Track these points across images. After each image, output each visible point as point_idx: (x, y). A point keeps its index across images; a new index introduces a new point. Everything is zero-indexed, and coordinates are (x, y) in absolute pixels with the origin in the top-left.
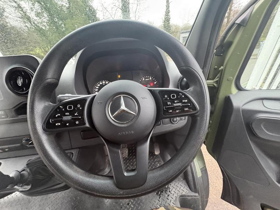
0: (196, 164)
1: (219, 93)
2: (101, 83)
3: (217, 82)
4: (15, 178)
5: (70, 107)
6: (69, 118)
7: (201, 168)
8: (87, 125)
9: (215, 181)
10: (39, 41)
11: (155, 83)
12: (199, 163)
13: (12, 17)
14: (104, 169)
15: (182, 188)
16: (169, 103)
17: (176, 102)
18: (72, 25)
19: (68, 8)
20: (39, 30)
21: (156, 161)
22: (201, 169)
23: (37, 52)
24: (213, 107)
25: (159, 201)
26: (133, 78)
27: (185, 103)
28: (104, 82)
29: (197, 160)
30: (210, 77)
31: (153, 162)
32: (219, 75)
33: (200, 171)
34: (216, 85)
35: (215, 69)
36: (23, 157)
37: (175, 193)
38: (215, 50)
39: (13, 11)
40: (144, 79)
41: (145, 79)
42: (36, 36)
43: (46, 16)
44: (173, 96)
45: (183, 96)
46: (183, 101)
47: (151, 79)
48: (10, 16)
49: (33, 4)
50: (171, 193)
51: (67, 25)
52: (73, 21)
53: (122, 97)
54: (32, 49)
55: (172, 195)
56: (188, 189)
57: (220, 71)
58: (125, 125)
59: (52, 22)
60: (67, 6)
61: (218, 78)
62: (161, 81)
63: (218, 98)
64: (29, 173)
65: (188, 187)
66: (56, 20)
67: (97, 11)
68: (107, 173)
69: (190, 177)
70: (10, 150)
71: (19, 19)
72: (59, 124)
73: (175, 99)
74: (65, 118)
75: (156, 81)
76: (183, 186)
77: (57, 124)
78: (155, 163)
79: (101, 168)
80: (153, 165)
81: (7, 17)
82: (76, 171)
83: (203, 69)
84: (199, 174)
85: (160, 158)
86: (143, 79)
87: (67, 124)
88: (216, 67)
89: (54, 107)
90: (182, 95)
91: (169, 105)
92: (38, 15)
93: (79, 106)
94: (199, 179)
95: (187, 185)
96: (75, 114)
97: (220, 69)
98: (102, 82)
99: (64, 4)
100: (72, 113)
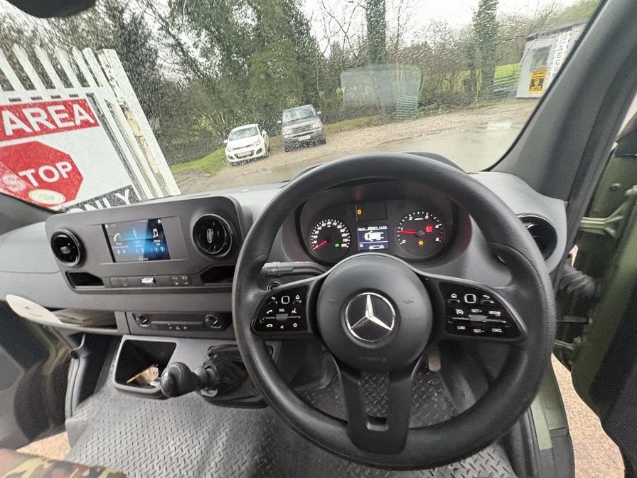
0: (539, 416)
1: (621, 253)
2: (324, 225)
3: (615, 225)
4: (202, 378)
5: (286, 300)
6: (285, 317)
7: (550, 429)
8: (310, 330)
9: (603, 468)
10: (205, 103)
11: (437, 227)
12: (547, 415)
13: (167, 65)
14: (319, 378)
15: (493, 463)
16: (459, 312)
17: (474, 311)
18: (261, 64)
19: (256, 29)
20: (206, 81)
21: (431, 385)
22: (551, 431)
23: (203, 125)
24: (599, 286)
25: (433, 475)
26: (387, 215)
27: (493, 317)
28: (329, 223)
29: (540, 407)
30: (596, 209)
31: (423, 384)
32: (623, 207)
33: (547, 435)
34: (612, 231)
35: (612, 190)
36: (203, 340)
37: (473, 468)
38: (615, 145)
39: (169, 54)
40: (411, 218)
41: (414, 217)
42: (202, 95)
43: (218, 52)
44: (470, 298)
45: (492, 302)
46: (491, 312)
47: (427, 217)
48: (165, 64)
49: (199, 35)
50: (464, 467)
51: (253, 66)
52: (264, 55)
53: (369, 297)
54: (194, 120)
55: (465, 471)
56: (510, 469)
57: (627, 197)
58: (373, 347)
59: (227, 62)
60: (254, 24)
61: (619, 214)
62: (451, 222)
63: (617, 267)
64: (216, 373)
65: (509, 464)
66: (234, 57)
67: (312, 23)
68: (324, 387)
69: (518, 444)
70: (190, 328)
71: (177, 67)
72: (272, 325)
73: (475, 306)
74: (279, 317)
75: (438, 223)
76: (497, 459)
77: (268, 326)
78: (427, 389)
79: (313, 376)
80: (423, 392)
81: (161, 66)
82: (293, 401)
83: (568, 200)
84: (544, 441)
85: (441, 378)
86: (409, 217)
87: (282, 327)
88: (617, 185)
89: (265, 295)
90: (490, 299)
91: (460, 316)
92: (206, 53)
93: (298, 297)
94: (542, 454)
95: (507, 459)
96: (293, 312)
97: (629, 192)
98: (326, 223)
99: (249, 21)
100: (288, 309)
